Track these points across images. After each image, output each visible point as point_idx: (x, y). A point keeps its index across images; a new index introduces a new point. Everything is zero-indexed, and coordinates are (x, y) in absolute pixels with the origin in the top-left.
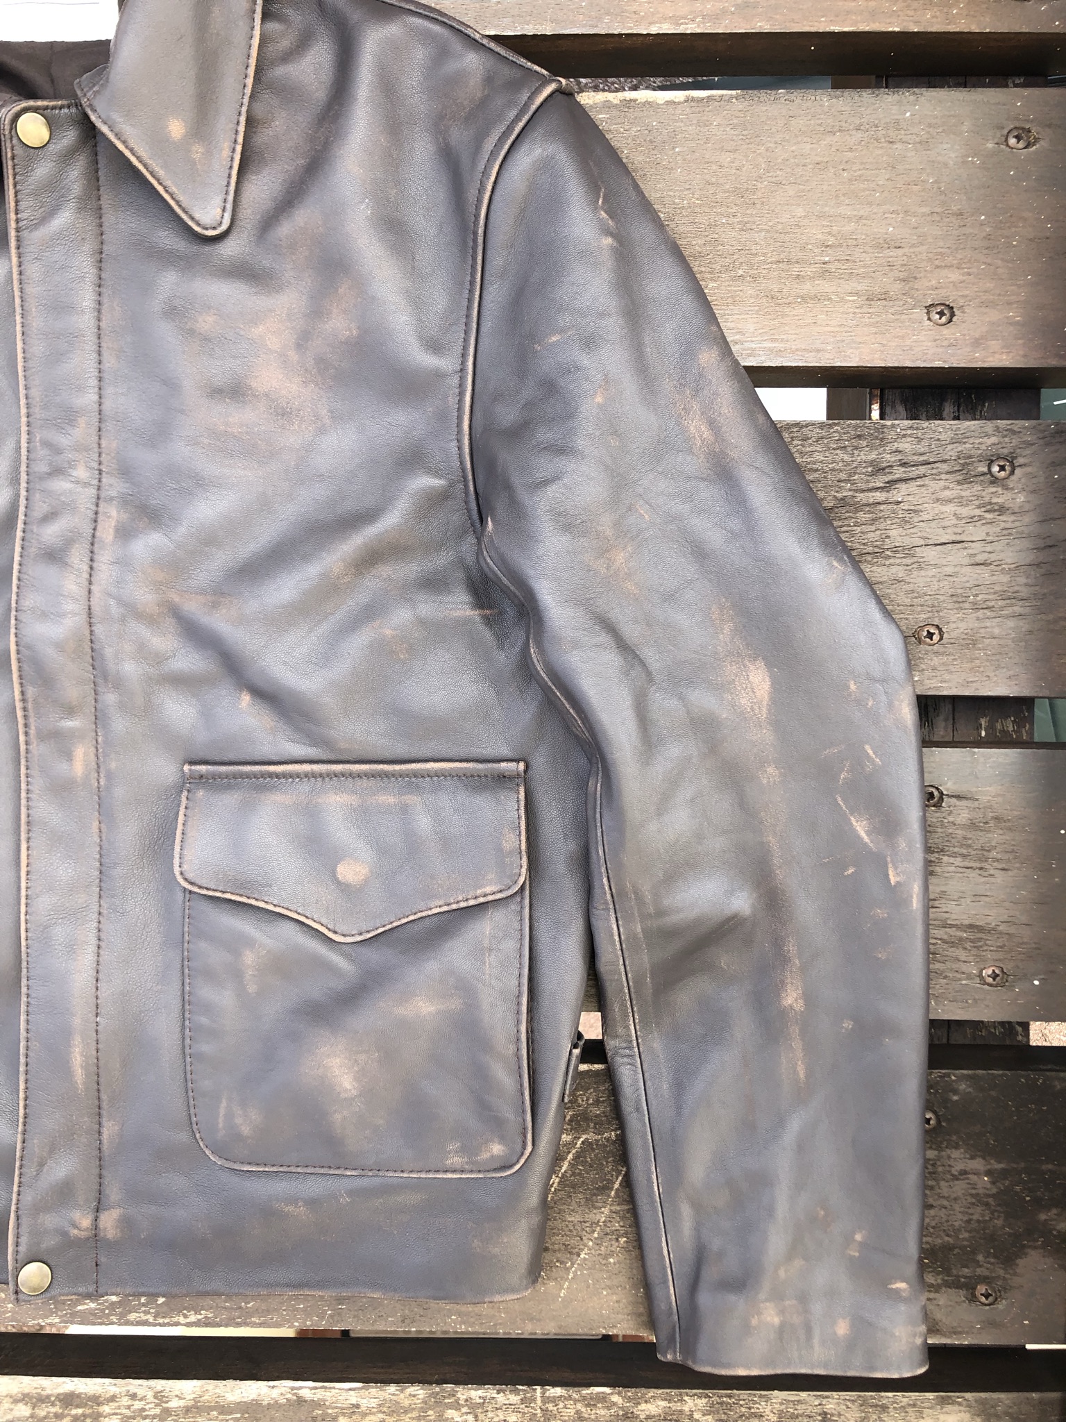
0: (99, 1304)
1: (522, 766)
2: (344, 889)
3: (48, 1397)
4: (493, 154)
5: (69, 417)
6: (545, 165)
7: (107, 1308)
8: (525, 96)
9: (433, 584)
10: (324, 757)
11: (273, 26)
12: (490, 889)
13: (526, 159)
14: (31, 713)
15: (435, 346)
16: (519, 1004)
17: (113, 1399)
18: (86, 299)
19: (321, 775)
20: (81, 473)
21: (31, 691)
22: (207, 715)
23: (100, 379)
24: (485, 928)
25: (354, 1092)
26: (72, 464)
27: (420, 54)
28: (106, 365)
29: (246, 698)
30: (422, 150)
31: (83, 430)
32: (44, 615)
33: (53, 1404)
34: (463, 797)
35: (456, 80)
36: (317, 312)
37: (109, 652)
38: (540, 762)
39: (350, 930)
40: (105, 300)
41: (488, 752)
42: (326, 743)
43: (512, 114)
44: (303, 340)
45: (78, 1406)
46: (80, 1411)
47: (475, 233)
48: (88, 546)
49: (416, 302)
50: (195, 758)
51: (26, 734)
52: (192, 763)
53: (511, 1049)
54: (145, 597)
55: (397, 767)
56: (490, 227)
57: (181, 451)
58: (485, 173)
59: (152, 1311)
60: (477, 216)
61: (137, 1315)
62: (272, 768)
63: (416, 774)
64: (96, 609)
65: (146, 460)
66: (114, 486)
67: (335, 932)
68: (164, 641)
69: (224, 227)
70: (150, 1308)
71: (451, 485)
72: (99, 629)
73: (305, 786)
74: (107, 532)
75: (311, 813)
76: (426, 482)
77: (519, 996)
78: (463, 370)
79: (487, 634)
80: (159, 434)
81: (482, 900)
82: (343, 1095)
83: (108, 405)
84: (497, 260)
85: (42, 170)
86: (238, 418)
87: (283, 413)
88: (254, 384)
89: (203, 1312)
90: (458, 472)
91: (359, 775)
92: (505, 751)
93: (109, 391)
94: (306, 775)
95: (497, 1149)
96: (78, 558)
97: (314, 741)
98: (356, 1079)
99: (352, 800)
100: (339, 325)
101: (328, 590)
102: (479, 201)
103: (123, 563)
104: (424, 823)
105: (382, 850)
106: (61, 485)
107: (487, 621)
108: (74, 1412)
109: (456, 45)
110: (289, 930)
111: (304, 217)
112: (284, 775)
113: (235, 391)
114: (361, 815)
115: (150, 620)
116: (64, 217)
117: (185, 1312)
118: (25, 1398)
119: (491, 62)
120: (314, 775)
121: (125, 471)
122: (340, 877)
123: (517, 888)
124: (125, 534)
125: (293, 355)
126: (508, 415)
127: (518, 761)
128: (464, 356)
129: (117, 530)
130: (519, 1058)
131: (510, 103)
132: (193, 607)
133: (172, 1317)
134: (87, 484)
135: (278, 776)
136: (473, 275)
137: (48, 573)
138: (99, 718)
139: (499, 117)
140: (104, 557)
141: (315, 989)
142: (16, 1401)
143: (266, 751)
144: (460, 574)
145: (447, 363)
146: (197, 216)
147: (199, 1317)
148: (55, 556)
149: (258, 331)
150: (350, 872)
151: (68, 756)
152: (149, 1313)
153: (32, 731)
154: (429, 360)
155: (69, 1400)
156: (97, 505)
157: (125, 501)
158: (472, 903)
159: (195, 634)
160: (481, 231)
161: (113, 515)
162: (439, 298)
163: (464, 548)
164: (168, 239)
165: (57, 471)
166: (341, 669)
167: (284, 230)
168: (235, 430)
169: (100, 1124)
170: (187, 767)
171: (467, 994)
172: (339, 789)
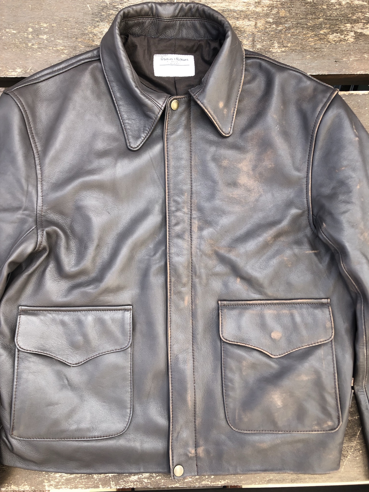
0: (192, 479)
1: (329, 300)
2: (273, 340)
4: (320, 112)
5: (182, 192)
6: (338, 116)
7: (195, 480)
8: (328, 95)
9: (298, 243)
10: (264, 298)
11: (247, 73)
12: (322, 340)
13: (332, 114)
14: (172, 286)
15: (298, 170)
16: (335, 376)
18: (185, 155)
19: (263, 304)
20: (186, 210)
21: (173, 279)
22: (225, 285)
23: (191, 181)
24: (321, 352)
25: (281, 406)
26: (183, 207)
27: (293, 82)
28: (193, 177)
29: (238, 280)
30: (292, 110)
31: (186, 197)
32: (178, 255)
34: (311, 310)
35: (304, 89)
36: (259, 159)
37: (197, 266)
38: (335, 299)
39: (276, 354)
40: (193, 157)
41: (317, 296)
42: (266, 294)
43: (325, 100)
44: (255, 168)
47: (312, 136)
48: (189, 233)
49: (293, 157)
50: (221, 299)
51: (170, 292)
52: (221, 301)
53: (334, 391)
54: (206, 248)
55: (288, 301)
56: (319, 134)
57: (217, 202)
58: (318, 117)
59: (210, 480)
60: (313, 131)
61: (205, 482)
62: (248, 302)
63: (294, 303)
64: (193, 253)
65: (207, 205)
66: (195, 214)
67: (272, 355)
68: (213, 262)
69: (231, 133)
70: (209, 480)
71: (303, 212)
72: (194, 259)
73: (259, 308)
74: (195, 229)
75: (262, 317)
76: (294, 211)
77: (334, 374)
78: (307, 177)
79: (315, 259)
80: (212, 197)
81: (320, 343)
82: (278, 407)
83: (194, 189)
84: (320, 143)
85: (175, 117)
86: (236, 193)
87: (249, 190)
88: (240, 181)
89: (226, 480)
90: (306, 208)
91: (275, 304)
92: (323, 296)
93: (194, 184)
94: (259, 304)
95: (330, 423)
96: (187, 236)
97: (261, 293)
98: (282, 402)
99: (275, 312)
100: (268, 163)
101: (266, 246)
102: (315, 126)
103: (201, 237)
104: (298, 319)
105: (285, 328)
106: (179, 214)
107: (315, 254)
109: (305, 79)
110: (255, 354)
111: (257, 130)
112: (252, 304)
113: (234, 184)
114: (278, 317)
115: (209, 256)
116: (180, 131)
117: (220, 480)
119: (315, 84)
120: (261, 304)
121: (200, 209)
122: (272, 337)
123: (331, 339)
124: (201, 229)
125: (251, 173)
126: (326, 191)
127: (328, 299)
128: (308, 172)
129: (198, 228)
130: (336, 393)
131: (324, 97)
132: (222, 252)
133: (216, 482)
134: (187, 214)
135: (250, 304)
136: (310, 148)
137: (180, 242)
138: (193, 287)
139: (321, 101)
140: (195, 236)
141: (267, 372)
143: (245, 296)
144: (305, 240)
145: (303, 174)
146: (224, 130)
147: (225, 482)
148: (179, 236)
149: (240, 165)
150: (276, 335)
151: (183, 299)
152: (209, 481)
153: (172, 292)
154: (296, 174)
156: (191, 220)
157: (199, 219)
158: (317, 344)
159: (223, 260)
160: (315, 135)
161: (196, 223)
162: (299, 154)
163: (306, 231)
164: (212, 137)
165: (178, 210)
166: (269, 271)
167: (250, 133)
168: (235, 196)
169: (195, 419)
170: (219, 302)
171: (317, 373)
172: (269, 309)
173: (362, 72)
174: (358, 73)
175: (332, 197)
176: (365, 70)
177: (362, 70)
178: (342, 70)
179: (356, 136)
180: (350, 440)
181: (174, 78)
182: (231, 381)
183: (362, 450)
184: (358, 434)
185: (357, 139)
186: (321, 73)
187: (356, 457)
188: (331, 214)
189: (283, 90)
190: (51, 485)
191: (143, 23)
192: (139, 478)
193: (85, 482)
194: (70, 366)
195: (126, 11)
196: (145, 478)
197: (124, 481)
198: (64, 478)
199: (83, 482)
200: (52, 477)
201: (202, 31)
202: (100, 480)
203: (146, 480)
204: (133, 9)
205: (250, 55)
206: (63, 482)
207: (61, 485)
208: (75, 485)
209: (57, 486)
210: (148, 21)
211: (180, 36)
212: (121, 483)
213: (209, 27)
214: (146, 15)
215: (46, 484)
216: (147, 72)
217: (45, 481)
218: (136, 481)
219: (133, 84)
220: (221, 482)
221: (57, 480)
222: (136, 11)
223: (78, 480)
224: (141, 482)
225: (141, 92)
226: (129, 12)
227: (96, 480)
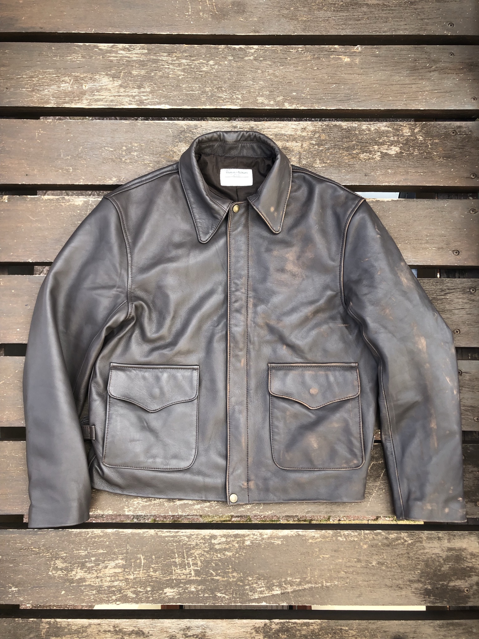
1: (357, 364)
2: (312, 395)
3: (231, 535)
4: (350, 215)
5: (240, 277)
6: (363, 219)
8: (357, 202)
9: (333, 318)
10: (305, 362)
11: (293, 183)
12: (350, 395)
13: (358, 217)
14: (231, 350)
15: (333, 260)
16: (360, 424)
17: (248, 535)
18: (244, 247)
19: (304, 366)
20: (243, 290)
21: (232, 345)
22: (274, 351)
23: (248, 267)
24: (349, 406)
25: (317, 448)
26: (241, 289)
27: (330, 191)
28: (250, 264)
29: (285, 347)
30: (329, 212)
31: (244, 280)
32: (236, 326)
33: (232, 538)
34: (342, 372)
35: (339, 197)
36: (302, 251)
37: (251, 335)
38: (362, 364)
39: (314, 406)
40: (250, 248)
41: (348, 361)
42: (306, 359)
43: (354, 206)
44: (299, 258)
45: (239, 538)
46: (239, 539)
47: (344, 234)
48: (246, 308)
49: (329, 249)
50: (271, 362)
51: (229, 355)
52: (270, 363)
53: (359, 435)
54: (260, 321)
55: (324, 365)
56: (348, 232)
57: (269, 284)
58: (348, 219)
60: (345, 229)
62: (292, 364)
63: (329, 366)
64: (249, 324)
65: (260, 287)
66: (251, 294)
67: (311, 407)
68: (264, 332)
69: (280, 231)
71: (337, 294)
72: (249, 329)
73: (300, 369)
74: (250, 305)
75: (303, 376)
76: (329, 293)
77: (360, 422)
78: (340, 265)
79: (346, 331)
80: (264, 280)
81: (349, 398)
82: (314, 449)
83: (250, 274)
84: (350, 239)
85: (236, 218)
86: (284, 277)
87: (294, 275)
88: (286, 268)
90: (339, 291)
91: (314, 367)
92: (352, 361)
93: (250, 270)
94: (301, 366)
95: (355, 462)
96: (244, 311)
97: (302, 357)
98: (318, 444)
99: (313, 373)
100: (309, 255)
101: (307, 319)
102: (345, 226)
103: (255, 313)
104: (332, 379)
105: (321, 386)
106: (238, 293)
107: (346, 327)
108: (238, 539)
109: (339, 189)
110: (297, 406)
111: (301, 229)
112: (295, 366)
113: (282, 270)
114: (315, 378)
115: (261, 327)
116: (240, 229)
118: (224, 536)
119: (347, 193)
121: (255, 290)
122: (310, 392)
123: (357, 395)
124: (255, 306)
125: (296, 261)
126: (354, 276)
127: (356, 363)
128: (341, 262)
129: (253, 305)
130: (360, 438)
131: (353, 204)
132: (272, 323)
134: (244, 293)
135: (293, 366)
136: (343, 243)
137: (238, 315)
138: (248, 352)
139: (351, 207)
140: (250, 311)
141: (305, 421)
142: (222, 537)
143: (289, 360)
144: (339, 316)
145: (336, 264)
146: (274, 229)
148: (238, 311)
149: (287, 255)
150: (313, 391)
151: (240, 362)
153: (231, 355)
154: (331, 263)
155: (236, 536)
156: (247, 298)
157: (254, 298)
158: (346, 399)
159: (272, 330)
160: (346, 233)
161: (251, 301)
162: (334, 248)
163: (340, 309)
164: (266, 234)
165: (237, 290)
166: (309, 340)
167: (295, 231)
168: (283, 280)
169: (248, 458)
170: (269, 365)
171: (346, 421)
172: (309, 370)
173: (387, 184)
174: (383, 184)
175: (358, 282)
176: (388, 182)
177: (386, 182)
178: (370, 182)
179: (378, 234)
180: (375, 481)
181: (236, 187)
182: (277, 427)
183: (385, 489)
184: (382, 476)
185: (379, 236)
186: (353, 184)
187: (380, 495)
188: (356, 295)
189: (321, 198)
190: (130, 510)
191: (213, 146)
192: (201, 507)
193: (157, 508)
194: (149, 412)
195: (200, 139)
196: (206, 507)
197: (189, 509)
198: (141, 505)
199: (156, 509)
200: (131, 504)
201: (259, 151)
202: (170, 507)
203: (207, 509)
204: (206, 137)
205: (296, 169)
206: (139, 508)
207: (138, 511)
208: (150, 511)
209: (135, 511)
210: (216, 144)
211: (242, 154)
212: (187, 511)
213: (264, 148)
214: (216, 140)
215: (126, 510)
216: (215, 183)
217: (126, 507)
218: (199, 509)
219: (204, 193)
220: (268, 512)
221: (135, 507)
222: (208, 138)
223: (152, 507)
224: (203, 510)
225: (210, 199)
226: (202, 139)
227: (167, 507)
